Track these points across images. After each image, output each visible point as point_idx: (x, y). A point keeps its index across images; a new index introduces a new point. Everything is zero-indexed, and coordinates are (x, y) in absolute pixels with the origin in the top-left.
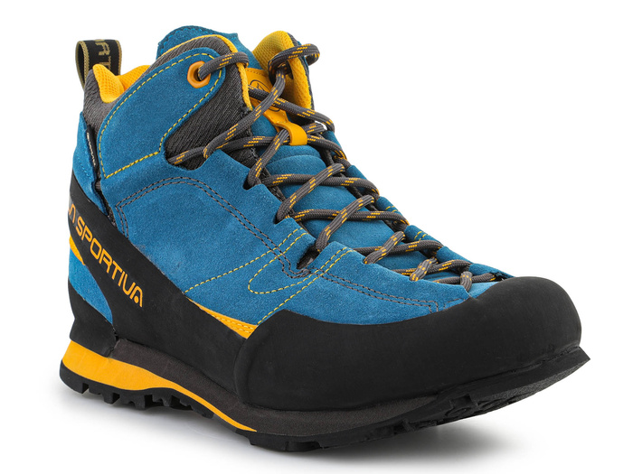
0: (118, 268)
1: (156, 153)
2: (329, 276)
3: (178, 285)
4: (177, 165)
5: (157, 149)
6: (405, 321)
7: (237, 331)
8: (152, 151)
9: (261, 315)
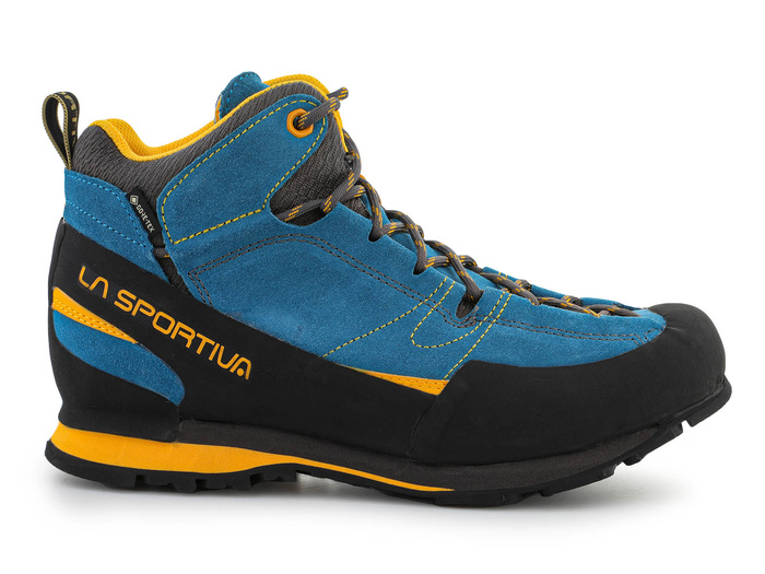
0: (205, 340)
1: (259, 211)
2: (504, 320)
3: (310, 349)
4: (291, 221)
5: (260, 207)
6: (617, 358)
7: (419, 389)
8: (253, 209)
9: (445, 369)
